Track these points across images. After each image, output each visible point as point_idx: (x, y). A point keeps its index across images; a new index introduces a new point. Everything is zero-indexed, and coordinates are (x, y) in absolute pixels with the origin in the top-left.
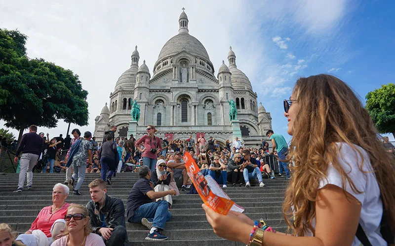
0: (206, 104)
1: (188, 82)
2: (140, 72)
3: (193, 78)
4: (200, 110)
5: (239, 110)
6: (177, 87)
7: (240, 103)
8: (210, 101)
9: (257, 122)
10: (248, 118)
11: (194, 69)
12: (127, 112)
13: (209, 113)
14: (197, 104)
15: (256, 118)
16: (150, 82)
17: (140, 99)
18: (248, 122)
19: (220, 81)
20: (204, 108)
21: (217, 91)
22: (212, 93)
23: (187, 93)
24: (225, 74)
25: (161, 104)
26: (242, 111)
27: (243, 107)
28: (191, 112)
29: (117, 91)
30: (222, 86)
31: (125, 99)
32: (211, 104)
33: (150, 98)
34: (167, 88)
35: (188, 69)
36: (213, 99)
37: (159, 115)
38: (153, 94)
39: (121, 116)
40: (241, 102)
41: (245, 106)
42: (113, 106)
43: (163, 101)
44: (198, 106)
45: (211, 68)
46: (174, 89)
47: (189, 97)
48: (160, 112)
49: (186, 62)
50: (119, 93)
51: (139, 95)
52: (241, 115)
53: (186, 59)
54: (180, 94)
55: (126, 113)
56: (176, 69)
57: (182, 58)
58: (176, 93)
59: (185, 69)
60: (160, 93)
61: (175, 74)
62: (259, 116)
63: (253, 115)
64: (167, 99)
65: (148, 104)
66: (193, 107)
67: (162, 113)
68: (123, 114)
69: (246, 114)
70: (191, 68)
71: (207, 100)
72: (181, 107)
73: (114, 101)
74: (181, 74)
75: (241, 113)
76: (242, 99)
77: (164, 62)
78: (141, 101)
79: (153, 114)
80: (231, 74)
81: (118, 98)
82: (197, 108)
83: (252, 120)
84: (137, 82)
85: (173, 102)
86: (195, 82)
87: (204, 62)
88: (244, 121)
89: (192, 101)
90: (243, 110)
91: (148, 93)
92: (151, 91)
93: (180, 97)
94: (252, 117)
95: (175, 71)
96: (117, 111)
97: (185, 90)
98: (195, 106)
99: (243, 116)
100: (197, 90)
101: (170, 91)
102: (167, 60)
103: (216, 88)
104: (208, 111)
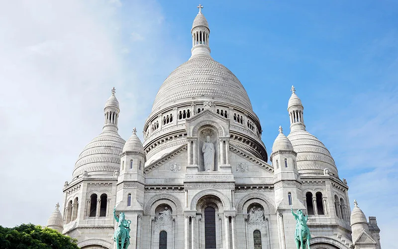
0: (251, 213)
1: (215, 169)
2: (128, 153)
3: (225, 162)
4: (239, 225)
5: (313, 217)
6: (197, 180)
7: (315, 203)
8: (258, 206)
9: (349, 242)
10: (330, 233)
11: (227, 145)
12: (97, 221)
13: (257, 232)
14: (233, 214)
15: (348, 232)
16: (147, 170)
17: (129, 204)
18: (331, 242)
19: (275, 167)
20: (247, 220)
21: (269, 187)
22: (261, 191)
23: (215, 193)
24: (285, 156)
25: (167, 212)
26: (318, 219)
27: (321, 211)
28: (223, 228)
29: (78, 180)
30: (280, 178)
31: (94, 197)
32: (258, 213)
33: (146, 201)
34: (177, 182)
35: (215, 143)
36: (263, 204)
37: (163, 235)
38: (152, 193)
39: (86, 231)
40: (317, 201)
41: (325, 209)
42: (70, 209)
43: (169, 208)
44: (235, 217)
45: (255, 126)
46: (191, 186)
47: (219, 200)
48: (165, 228)
49: (211, 131)
50: (82, 184)
51: (127, 197)
52: (317, 226)
53: (212, 126)
54: (202, 195)
55: (96, 225)
56: (194, 146)
57: (203, 124)
58: (194, 194)
59: (211, 145)
60: (165, 192)
61: (192, 156)
62: (353, 229)
63: (341, 228)
64: (177, 203)
65: (142, 214)
66: (226, 220)
67: (169, 231)
68: (89, 225)
69: (326, 226)
70: (221, 144)
71: (252, 206)
72: (203, 220)
73: (73, 200)
74: (202, 154)
75: (318, 222)
76: (319, 195)
77: (165, 115)
78: (129, 208)
79: (152, 232)
80: (296, 154)
81: (82, 194)
82: (235, 221)
83: (340, 237)
84: (122, 172)
85: (189, 209)
86: (229, 171)
87: (241, 115)
88: (324, 240)
89: (224, 209)
90: (321, 217)
91: (142, 193)
92: (148, 188)
93: (201, 200)
94: (339, 232)
95: (192, 150)
96: (78, 220)
97: (210, 187)
98: (230, 218)
99: (321, 229)
100: (233, 187)
101: (182, 189)
102: (171, 112)
103: (268, 182)
104: (255, 228)
